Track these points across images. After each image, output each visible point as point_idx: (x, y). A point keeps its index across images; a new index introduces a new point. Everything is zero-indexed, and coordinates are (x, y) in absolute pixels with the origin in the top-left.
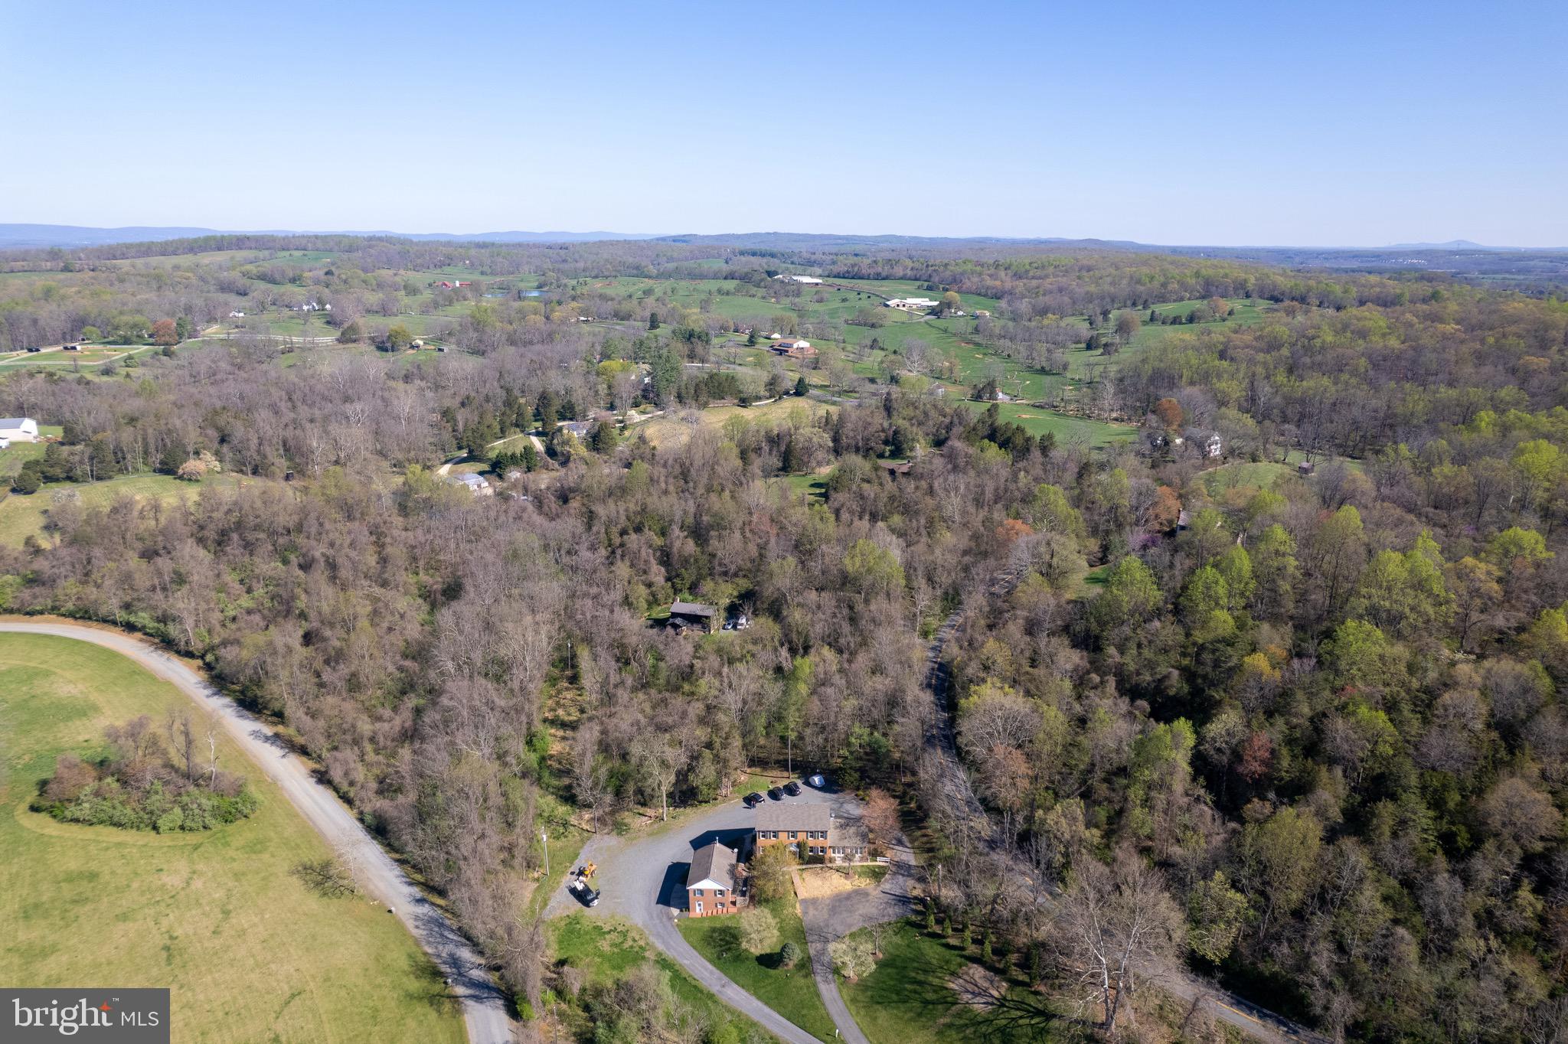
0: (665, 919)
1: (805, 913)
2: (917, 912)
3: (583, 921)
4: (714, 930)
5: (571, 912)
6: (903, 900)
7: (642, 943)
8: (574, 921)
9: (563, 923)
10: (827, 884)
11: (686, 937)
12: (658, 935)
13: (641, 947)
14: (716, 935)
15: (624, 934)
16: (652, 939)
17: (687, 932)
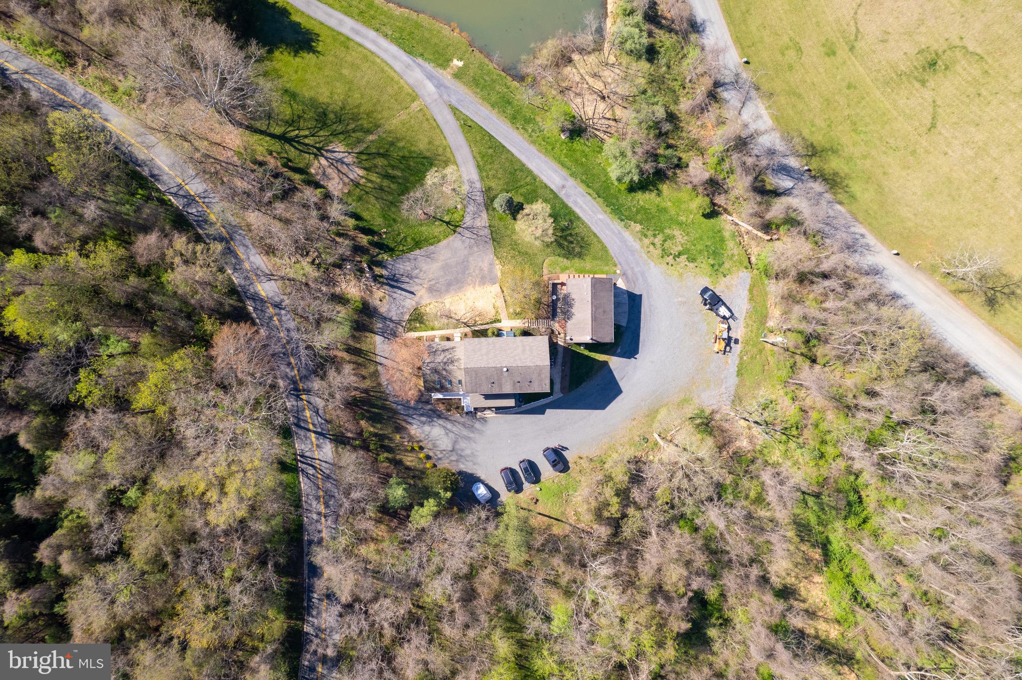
0: (629, 273)
1: (491, 264)
2: (380, 264)
3: (708, 269)
4: (580, 255)
5: (723, 281)
6: (393, 282)
7: (647, 241)
8: (717, 269)
9: (727, 265)
10: (470, 303)
11: (604, 248)
12: (633, 252)
13: (646, 236)
14: (577, 249)
15: (665, 253)
16: (637, 245)
17: (605, 256)
